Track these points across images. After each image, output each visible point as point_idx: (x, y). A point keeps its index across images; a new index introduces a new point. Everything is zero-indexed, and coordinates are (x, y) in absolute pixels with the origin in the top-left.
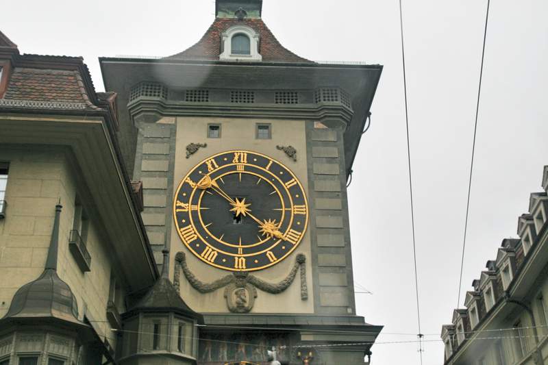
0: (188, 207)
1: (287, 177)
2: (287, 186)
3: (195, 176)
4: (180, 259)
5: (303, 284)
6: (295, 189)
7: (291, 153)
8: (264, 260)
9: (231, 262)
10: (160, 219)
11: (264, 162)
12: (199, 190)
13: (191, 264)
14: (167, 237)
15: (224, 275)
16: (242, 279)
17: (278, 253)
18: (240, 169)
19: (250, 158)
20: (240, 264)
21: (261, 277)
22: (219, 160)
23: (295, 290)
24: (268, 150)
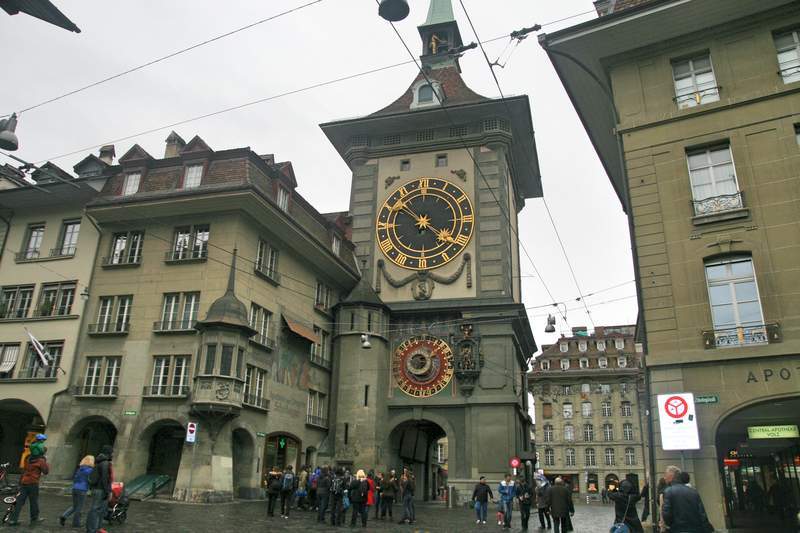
0: (386, 226)
1: (459, 194)
2: (458, 201)
3: (392, 202)
4: (381, 264)
5: (469, 273)
6: (465, 203)
7: (462, 175)
8: (440, 259)
9: (416, 264)
10: (366, 236)
11: (440, 184)
12: (394, 212)
13: (389, 268)
14: (372, 249)
15: (410, 273)
16: (423, 276)
17: (450, 253)
18: (424, 193)
19: (431, 182)
20: (423, 264)
21: (437, 273)
22: (409, 188)
23: (463, 280)
24: (444, 175)
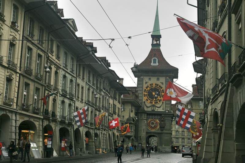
0: (146, 93)
1: (162, 88)
2: (161, 90)
3: (147, 88)
4: (144, 102)
5: (163, 106)
6: (163, 90)
7: (162, 83)
8: (157, 102)
9: (152, 103)
10: (141, 95)
11: (158, 85)
12: (147, 90)
13: (146, 103)
14: (142, 98)
15: (150, 105)
16: (153, 106)
17: (159, 101)
18: (154, 87)
19: (156, 84)
20: (153, 103)
21: (157, 105)
22: (150, 85)
23: (162, 107)
24: (159, 83)
